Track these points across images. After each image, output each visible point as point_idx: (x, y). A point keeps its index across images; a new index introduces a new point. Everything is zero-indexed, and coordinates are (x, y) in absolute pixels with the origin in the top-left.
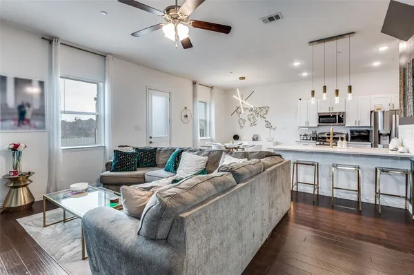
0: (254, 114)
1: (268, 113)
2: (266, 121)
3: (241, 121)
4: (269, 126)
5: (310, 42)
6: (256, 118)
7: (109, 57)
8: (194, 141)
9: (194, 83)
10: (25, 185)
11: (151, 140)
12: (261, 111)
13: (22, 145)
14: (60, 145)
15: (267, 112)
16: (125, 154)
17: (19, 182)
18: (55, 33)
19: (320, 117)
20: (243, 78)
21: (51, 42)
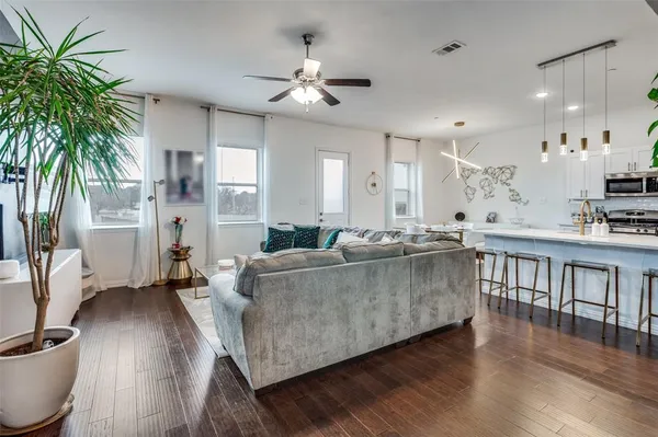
0: (490, 178)
1: (515, 176)
2: (511, 190)
3: (469, 191)
4: (515, 197)
5: (539, 65)
6: (494, 185)
7: (268, 117)
8: (387, 220)
9: (388, 136)
10: (185, 259)
11: (321, 217)
12: (503, 174)
13: (183, 219)
14: (217, 220)
15: (512, 174)
16: (280, 232)
17: (180, 255)
18: (212, 100)
19: (608, 182)
20: (460, 124)
21: (209, 110)
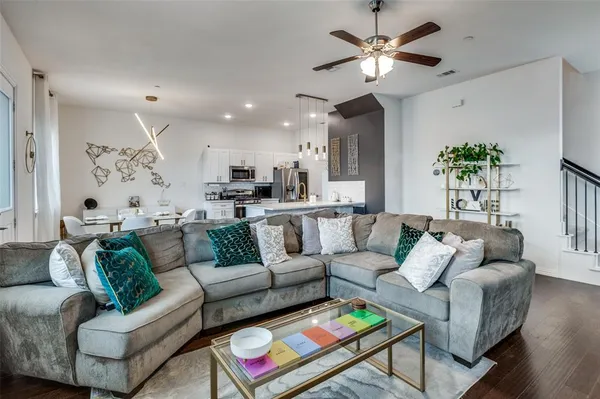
0: (129, 160)
1: (157, 161)
2: (153, 174)
3: (99, 172)
6: (135, 168)
12: (144, 157)
15: (154, 158)
20: (154, 99)
